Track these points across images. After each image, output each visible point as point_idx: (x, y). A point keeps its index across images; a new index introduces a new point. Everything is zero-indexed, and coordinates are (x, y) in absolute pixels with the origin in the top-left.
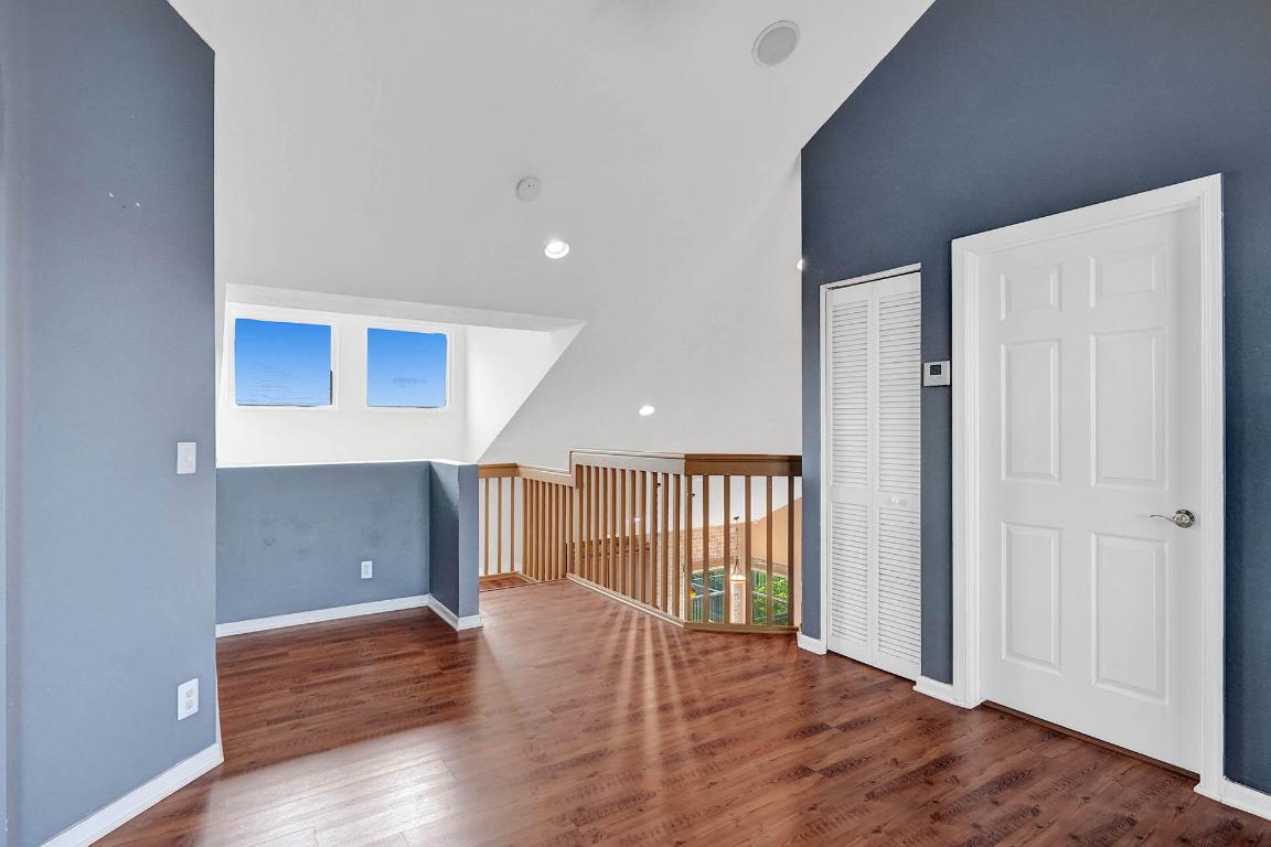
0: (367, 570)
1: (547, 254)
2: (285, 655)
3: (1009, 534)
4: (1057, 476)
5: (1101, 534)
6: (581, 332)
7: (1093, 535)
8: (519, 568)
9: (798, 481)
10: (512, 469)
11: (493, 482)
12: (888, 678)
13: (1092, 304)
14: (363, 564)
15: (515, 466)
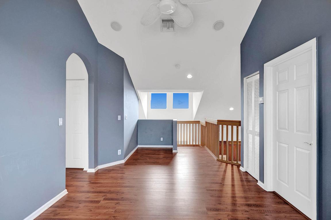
0: (162, 139)
1: (188, 77)
2: (144, 151)
3: (279, 145)
4: (288, 129)
5: (297, 147)
6: (203, 93)
7: (295, 147)
8: (200, 144)
9: (240, 127)
10: (198, 122)
11: (194, 125)
12: (255, 180)
13: (295, 79)
14: (161, 138)
15: (199, 121)
